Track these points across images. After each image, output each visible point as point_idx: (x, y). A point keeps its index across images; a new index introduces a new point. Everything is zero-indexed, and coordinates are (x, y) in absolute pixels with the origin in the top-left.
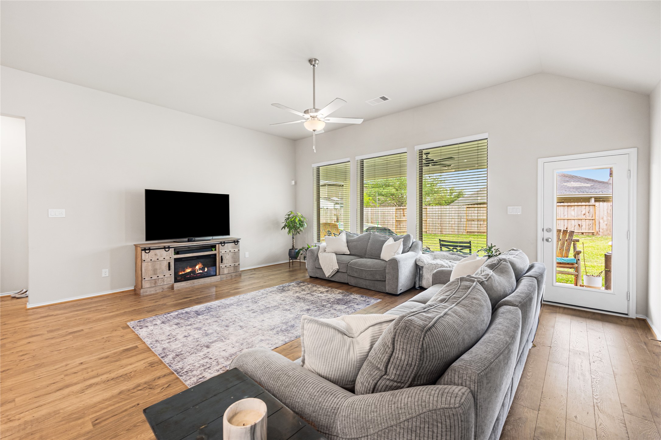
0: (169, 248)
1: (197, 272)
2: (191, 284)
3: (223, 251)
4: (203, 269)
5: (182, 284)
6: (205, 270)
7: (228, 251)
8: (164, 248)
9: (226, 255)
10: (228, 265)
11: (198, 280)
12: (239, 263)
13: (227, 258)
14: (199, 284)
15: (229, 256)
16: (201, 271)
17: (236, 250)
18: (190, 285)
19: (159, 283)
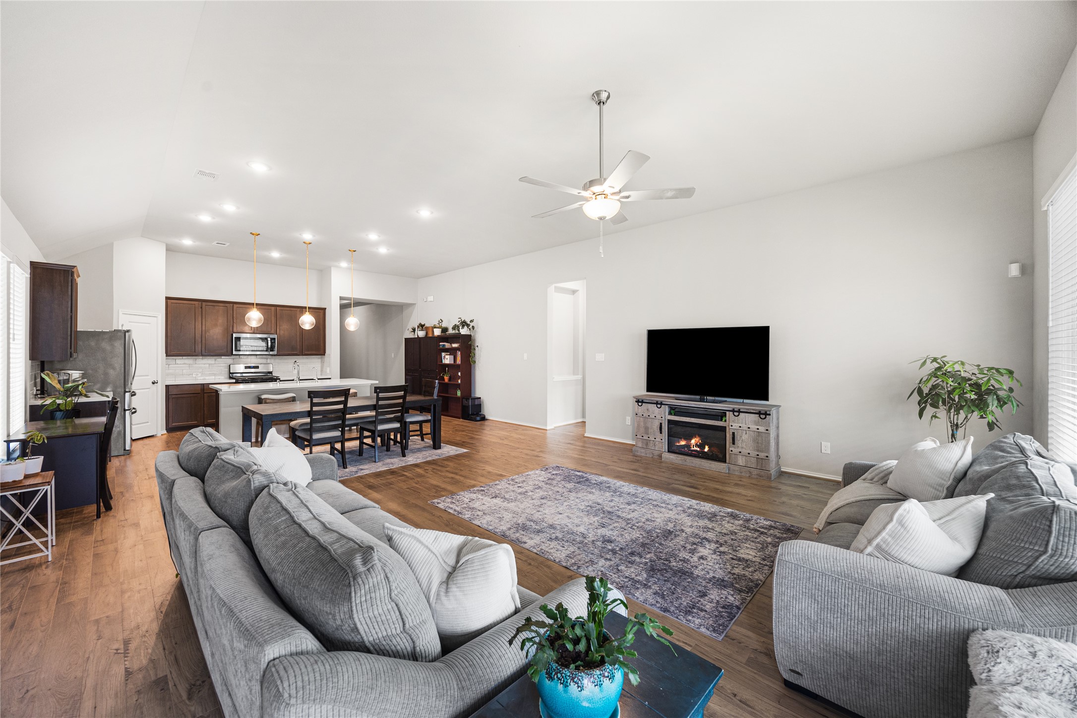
0: (661, 404)
1: (692, 449)
2: (681, 460)
3: (736, 425)
4: (701, 446)
5: (671, 457)
6: (704, 448)
7: (744, 427)
8: (657, 403)
9: (742, 433)
10: (745, 452)
11: (693, 458)
12: (766, 455)
13: (743, 438)
14: (693, 465)
15: (746, 436)
16: (698, 449)
17: (762, 429)
18: (680, 462)
19: (651, 445)
